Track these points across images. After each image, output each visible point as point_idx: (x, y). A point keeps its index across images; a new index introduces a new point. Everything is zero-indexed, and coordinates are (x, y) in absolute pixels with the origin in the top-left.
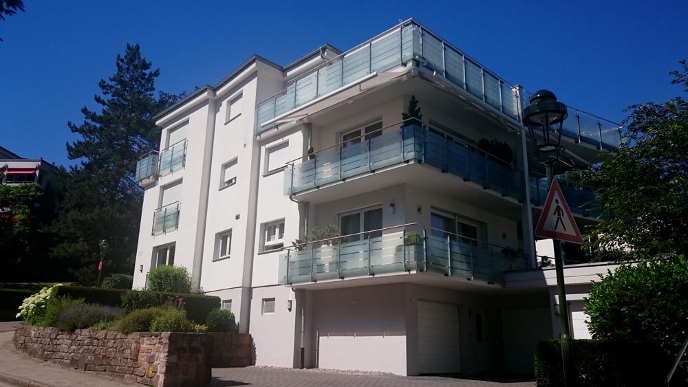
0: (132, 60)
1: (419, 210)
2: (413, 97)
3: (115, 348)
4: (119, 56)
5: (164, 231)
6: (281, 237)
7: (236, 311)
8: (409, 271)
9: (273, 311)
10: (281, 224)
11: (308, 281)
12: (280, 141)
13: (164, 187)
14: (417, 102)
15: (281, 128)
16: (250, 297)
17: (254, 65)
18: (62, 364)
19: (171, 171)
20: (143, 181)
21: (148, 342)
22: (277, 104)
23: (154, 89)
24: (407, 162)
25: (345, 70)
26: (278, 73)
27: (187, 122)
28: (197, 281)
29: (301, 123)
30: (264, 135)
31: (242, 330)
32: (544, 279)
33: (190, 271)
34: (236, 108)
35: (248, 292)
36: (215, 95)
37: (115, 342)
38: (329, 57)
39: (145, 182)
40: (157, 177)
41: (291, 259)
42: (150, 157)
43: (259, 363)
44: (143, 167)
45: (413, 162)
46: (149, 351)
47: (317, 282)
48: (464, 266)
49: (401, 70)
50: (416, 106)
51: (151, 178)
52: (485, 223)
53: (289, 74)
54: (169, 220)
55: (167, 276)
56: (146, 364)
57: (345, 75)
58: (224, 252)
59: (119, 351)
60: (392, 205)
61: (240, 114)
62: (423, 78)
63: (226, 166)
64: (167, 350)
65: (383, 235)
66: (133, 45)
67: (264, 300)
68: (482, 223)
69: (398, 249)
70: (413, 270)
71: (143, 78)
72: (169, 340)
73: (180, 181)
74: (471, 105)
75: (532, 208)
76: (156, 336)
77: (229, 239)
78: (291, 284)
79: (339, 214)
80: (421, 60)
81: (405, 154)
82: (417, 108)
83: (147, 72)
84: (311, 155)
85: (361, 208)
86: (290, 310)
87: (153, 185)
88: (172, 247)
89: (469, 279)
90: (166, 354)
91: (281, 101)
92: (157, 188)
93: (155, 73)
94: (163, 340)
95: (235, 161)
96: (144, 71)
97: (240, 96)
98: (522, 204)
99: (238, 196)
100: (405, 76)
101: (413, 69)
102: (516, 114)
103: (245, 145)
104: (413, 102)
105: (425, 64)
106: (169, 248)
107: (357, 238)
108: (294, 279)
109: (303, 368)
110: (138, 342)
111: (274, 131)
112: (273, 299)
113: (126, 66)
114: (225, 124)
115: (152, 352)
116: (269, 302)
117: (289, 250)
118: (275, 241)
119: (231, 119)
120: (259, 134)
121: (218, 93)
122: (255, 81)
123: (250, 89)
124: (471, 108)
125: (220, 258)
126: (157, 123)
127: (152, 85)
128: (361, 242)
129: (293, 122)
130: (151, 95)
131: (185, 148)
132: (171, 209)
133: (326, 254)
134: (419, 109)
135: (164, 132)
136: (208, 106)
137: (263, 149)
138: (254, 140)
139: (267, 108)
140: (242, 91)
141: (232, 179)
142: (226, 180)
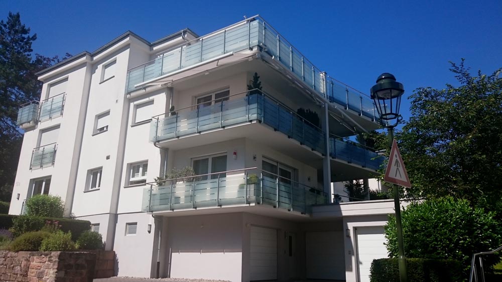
0: (13, 26)
1: (255, 158)
2: (256, 74)
3: (6, 265)
4: (2, 21)
5: (41, 166)
6: (143, 174)
7: (103, 232)
8: (249, 203)
9: (135, 233)
10: (145, 165)
11: (168, 210)
12: (147, 100)
13: (43, 131)
14: (259, 77)
15: (148, 90)
16: (116, 221)
17: (128, 39)
19: (50, 118)
20: (24, 125)
21: (39, 260)
22: (146, 70)
23: (32, 50)
24: (251, 121)
25: (204, 49)
26: (146, 47)
27: (66, 79)
28: (69, 208)
29: (165, 87)
30: (133, 94)
31: (107, 248)
32: (340, 211)
33: (63, 199)
34: (109, 72)
35: (114, 217)
36: (92, 59)
37: (5, 260)
38: (188, 39)
39: (25, 125)
40: (37, 122)
41: (153, 192)
42: (32, 106)
43: (121, 274)
44: (24, 114)
45: (255, 122)
46: (39, 268)
47: (174, 211)
48: (287, 201)
49: (249, 53)
50: (258, 80)
51: (31, 122)
52: (298, 170)
53: (155, 48)
54: (45, 158)
55: (44, 203)
56: (35, 279)
57: (204, 53)
58: (94, 185)
59: (9, 268)
60: (235, 153)
61: (114, 76)
62: (263, 60)
63: (99, 116)
64: (56, 267)
65: (227, 176)
66: (14, 13)
67: (127, 224)
69: (241, 187)
70: (253, 203)
71: (22, 41)
72: (59, 259)
73: (58, 126)
74: (294, 83)
75: (331, 160)
76: (46, 255)
77: (99, 175)
78: (152, 212)
79: (191, 159)
80: (264, 47)
81: (250, 115)
82: (258, 82)
83: (26, 36)
84: (173, 112)
85: (210, 154)
86: (149, 232)
87: (32, 128)
88: (48, 180)
89: (289, 210)
90: (56, 270)
91: (150, 68)
92: (36, 132)
93: (33, 37)
94: (52, 258)
95: (107, 113)
96: (23, 35)
97: (114, 62)
98: (324, 157)
99: (109, 142)
100: (251, 57)
101: (258, 53)
102: (322, 92)
103: (117, 101)
104: (256, 77)
105: (266, 50)
106: (45, 180)
107: (205, 178)
108: (156, 207)
109: (158, 278)
110: (28, 260)
111: (143, 91)
112: (136, 224)
113: (8, 30)
114: (100, 84)
115: (42, 269)
116: (132, 226)
117: (152, 185)
118: (139, 177)
119: (105, 80)
120: (129, 93)
121: (95, 58)
122: (128, 50)
123: (123, 58)
124: (294, 86)
125: (90, 189)
126: (39, 78)
127: (30, 47)
128: (209, 181)
129: (159, 85)
130: (28, 55)
131: (63, 100)
132: (49, 149)
133: (181, 189)
134: (260, 82)
135: (45, 86)
136: (85, 67)
137: (132, 105)
138: (125, 98)
139: (137, 73)
140: (116, 58)
141: (104, 127)
142: (99, 127)
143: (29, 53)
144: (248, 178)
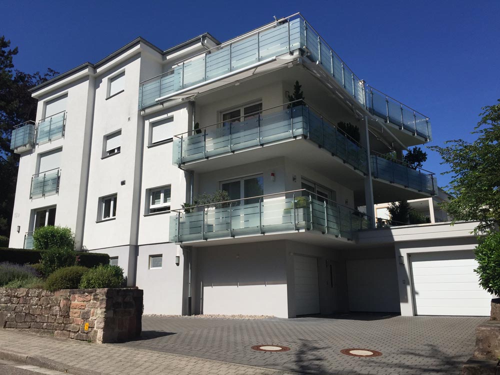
1: (294, 179)
2: (297, 83)
3: (40, 305)
5: (44, 195)
6: (165, 201)
7: (123, 264)
8: (298, 230)
9: (160, 266)
11: (201, 239)
12: (165, 116)
13: (42, 155)
14: (300, 86)
15: (166, 105)
16: (136, 254)
17: (138, 46)
19: (49, 140)
20: (19, 149)
21: (82, 299)
22: (163, 83)
23: (13, 66)
24: (295, 137)
25: (233, 55)
26: (160, 56)
27: (66, 95)
28: (80, 240)
29: (187, 101)
30: (148, 111)
31: (129, 282)
32: (391, 236)
34: (117, 86)
35: (135, 249)
36: (95, 72)
37: (39, 300)
38: (208, 45)
39: (20, 150)
40: (33, 145)
41: (181, 220)
42: (27, 127)
43: (147, 311)
44: (19, 135)
45: (301, 138)
46: (83, 307)
47: (209, 240)
48: (335, 226)
49: (289, 58)
50: (299, 90)
51: (28, 146)
52: (334, 191)
53: (168, 57)
54: (48, 185)
56: (80, 320)
57: (234, 60)
58: (107, 214)
59: (46, 308)
60: (273, 174)
61: (123, 91)
62: (304, 66)
63: (108, 137)
64: (104, 306)
65: (265, 200)
67: (151, 256)
68: (332, 191)
69: (287, 212)
70: (302, 229)
72: (106, 296)
73: (59, 149)
74: (334, 93)
75: (373, 180)
76: (90, 293)
77: (112, 203)
78: (181, 242)
79: (220, 182)
80: (306, 50)
81: (294, 130)
82: (300, 92)
83: (6, 50)
85: (242, 177)
86: (178, 264)
87: (29, 152)
88: (52, 210)
89: (337, 236)
90: (104, 310)
91: (168, 80)
92: (34, 156)
93: (14, 51)
94: (98, 296)
95: (118, 133)
96: (3, 49)
97: (123, 74)
98: (365, 177)
99: (124, 164)
100: (291, 63)
101: (299, 58)
102: (362, 103)
103: (129, 119)
104: (298, 87)
105: (309, 54)
106: (48, 210)
107: (239, 203)
108: (185, 237)
109: (190, 315)
110: (68, 299)
111: (160, 107)
112: (161, 256)
114: (106, 99)
115: (86, 309)
116: (156, 259)
117: (179, 213)
118: (160, 204)
119: (111, 95)
120: (143, 109)
121: (99, 70)
122: (138, 61)
123: (133, 69)
124: (334, 96)
125: (103, 219)
126: (33, 95)
127: (11, 62)
128: (242, 207)
129: (179, 100)
130: (9, 71)
131: (64, 119)
132: (52, 174)
133: (211, 215)
134: (302, 92)
135: (40, 104)
136: (88, 81)
137: (147, 123)
138: (139, 115)
139: (151, 86)
140: (125, 69)
141: (115, 149)
142: (108, 150)
144: (296, 201)
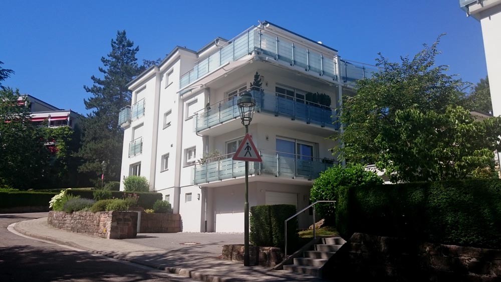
0: (121, 42)
1: (267, 138)
2: (257, 73)
3: (90, 220)
4: (112, 40)
5: (135, 155)
7: (171, 201)
9: (191, 201)
10: (194, 149)
11: (205, 182)
13: (135, 128)
15: (193, 91)
16: (180, 193)
17: (178, 52)
18: (67, 230)
19: (138, 118)
20: (123, 125)
21: (104, 216)
22: (190, 76)
23: (136, 59)
25: (221, 56)
26: (195, 55)
27: (145, 87)
28: (153, 184)
29: (203, 88)
30: (185, 96)
31: (175, 212)
34: (170, 78)
35: (178, 190)
36: (159, 70)
37: (90, 217)
40: (130, 122)
41: (197, 170)
42: (126, 110)
43: (184, 230)
44: (122, 116)
46: (104, 221)
47: (209, 183)
48: (289, 171)
49: (249, 57)
50: (258, 78)
51: (127, 122)
52: (318, 144)
53: (200, 55)
54: (137, 148)
56: (102, 227)
57: (222, 59)
58: (166, 167)
59: (92, 222)
61: (173, 82)
62: (263, 60)
63: (166, 114)
64: (111, 220)
66: (121, 31)
67: (186, 194)
71: (129, 53)
72: (112, 215)
73: (142, 124)
76: (107, 213)
77: (168, 158)
78: (198, 184)
79: (226, 142)
80: (260, 50)
83: (131, 48)
84: (209, 107)
85: (237, 138)
86: (199, 199)
87: (128, 127)
88: (139, 164)
89: (293, 178)
90: (111, 222)
91: (192, 74)
92: (131, 129)
93: (136, 49)
95: (170, 112)
96: (129, 48)
97: (172, 71)
100: (252, 60)
101: (255, 56)
102: (335, 74)
103: (175, 101)
104: (257, 76)
108: (199, 181)
109: (206, 232)
111: (189, 93)
112: (191, 194)
113: (117, 46)
114: (166, 88)
116: (189, 196)
117: (195, 165)
118: (192, 159)
119: (168, 85)
120: (182, 95)
121: (161, 69)
122: (179, 61)
123: (177, 67)
125: (164, 170)
126: (129, 88)
127: (135, 57)
129: (199, 88)
131: (144, 104)
132: (138, 142)
134: (261, 80)
135: (134, 93)
136: (155, 77)
137: (185, 103)
138: (180, 99)
139: (185, 78)
140: (173, 68)
142: (167, 123)
143: (135, 62)
